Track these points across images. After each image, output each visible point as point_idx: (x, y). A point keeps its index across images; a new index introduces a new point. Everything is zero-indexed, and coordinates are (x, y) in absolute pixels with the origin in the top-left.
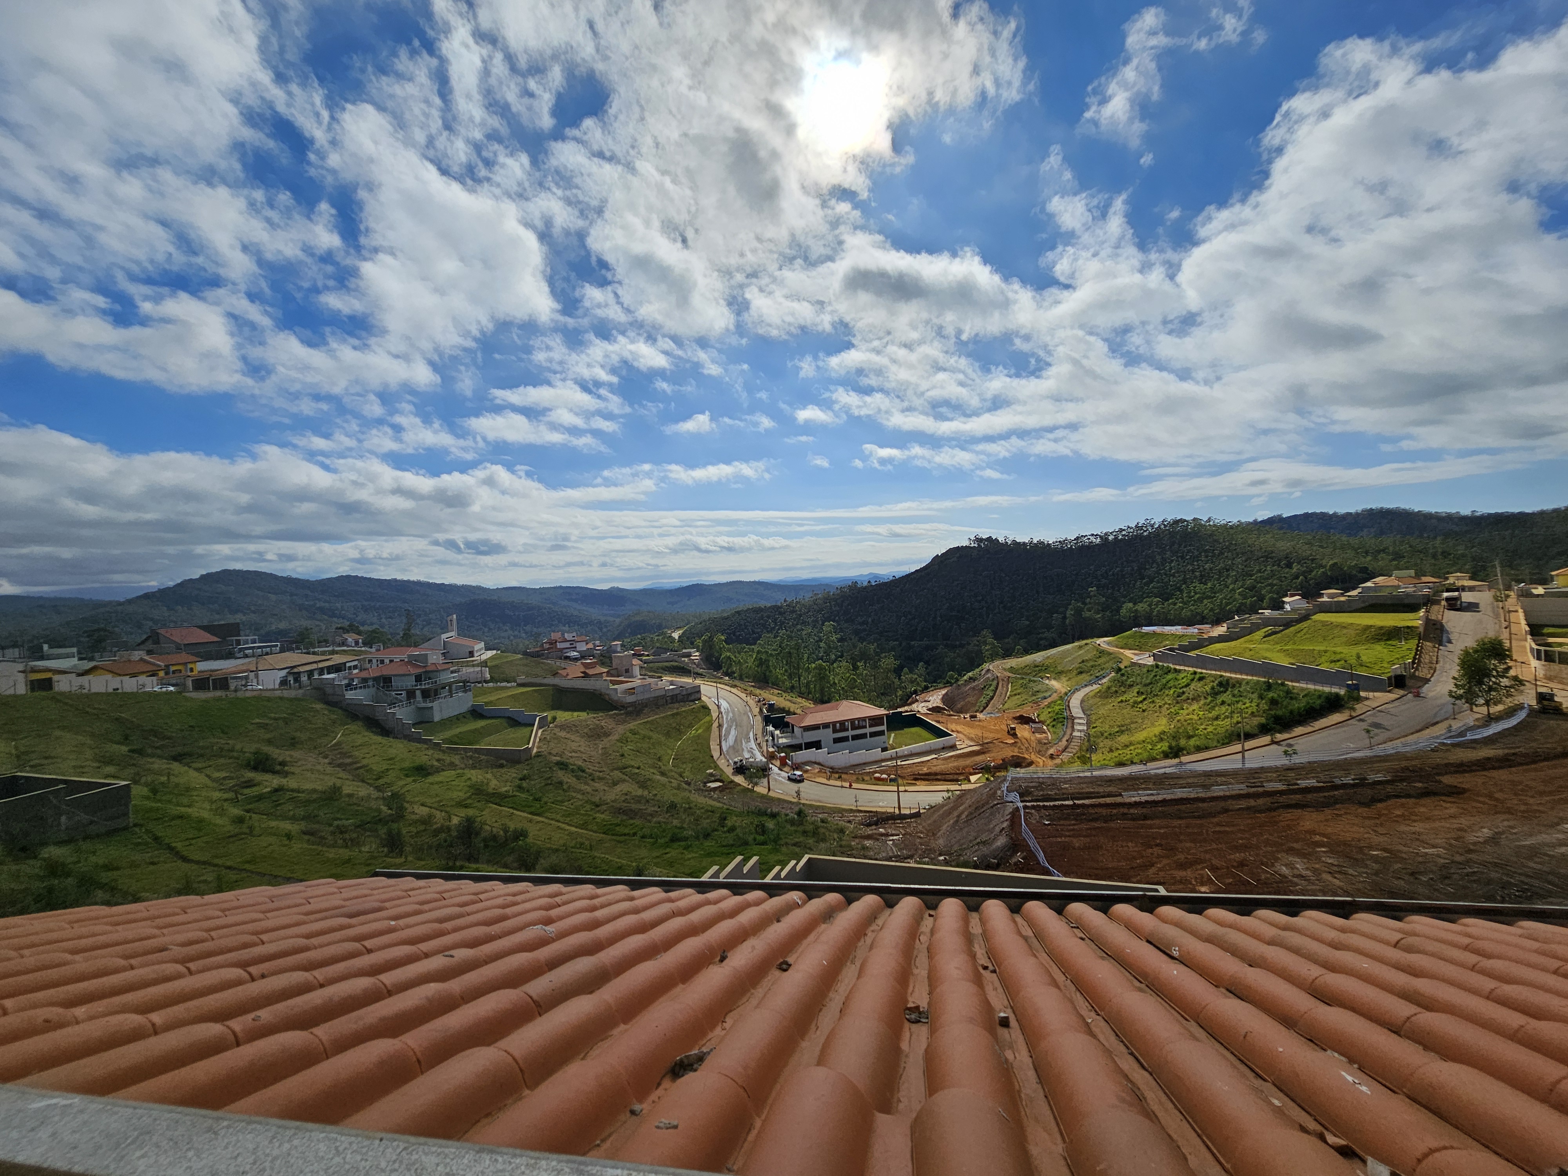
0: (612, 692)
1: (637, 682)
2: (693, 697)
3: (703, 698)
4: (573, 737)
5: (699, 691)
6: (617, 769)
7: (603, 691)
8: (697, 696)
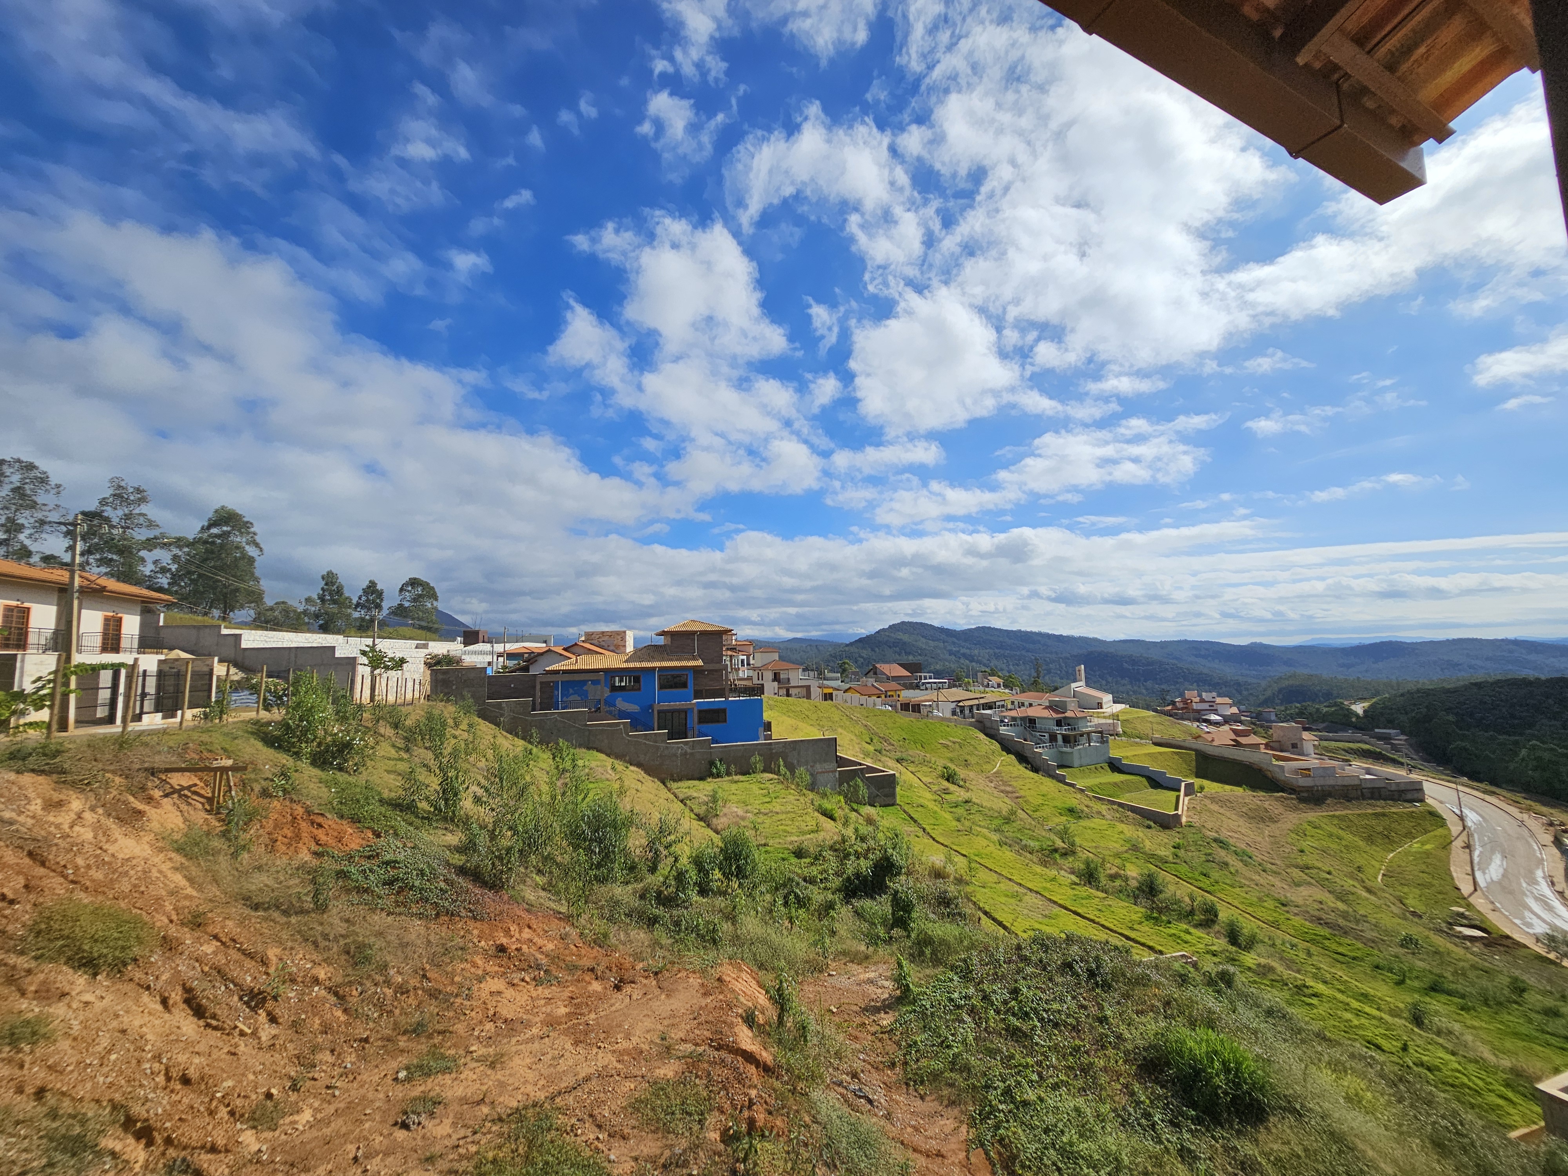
0: (1276, 769)
1: (1313, 762)
2: (1409, 796)
3: (1429, 801)
4: (1228, 814)
5: (1421, 790)
6: (1297, 867)
7: (1265, 766)
8: (1416, 795)
